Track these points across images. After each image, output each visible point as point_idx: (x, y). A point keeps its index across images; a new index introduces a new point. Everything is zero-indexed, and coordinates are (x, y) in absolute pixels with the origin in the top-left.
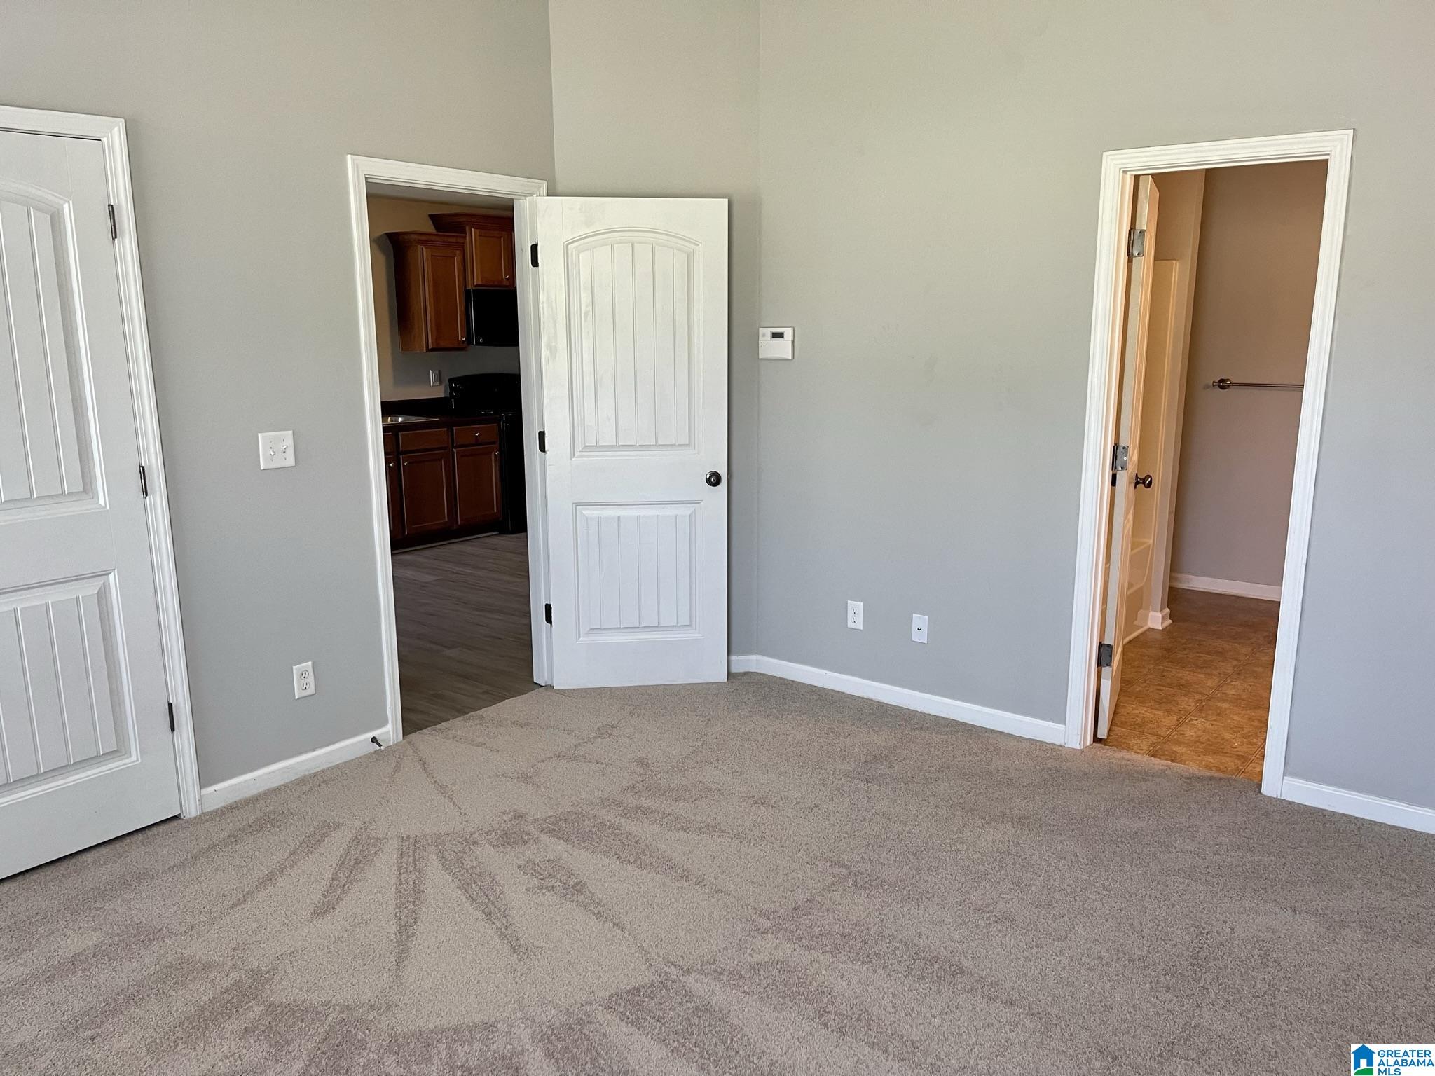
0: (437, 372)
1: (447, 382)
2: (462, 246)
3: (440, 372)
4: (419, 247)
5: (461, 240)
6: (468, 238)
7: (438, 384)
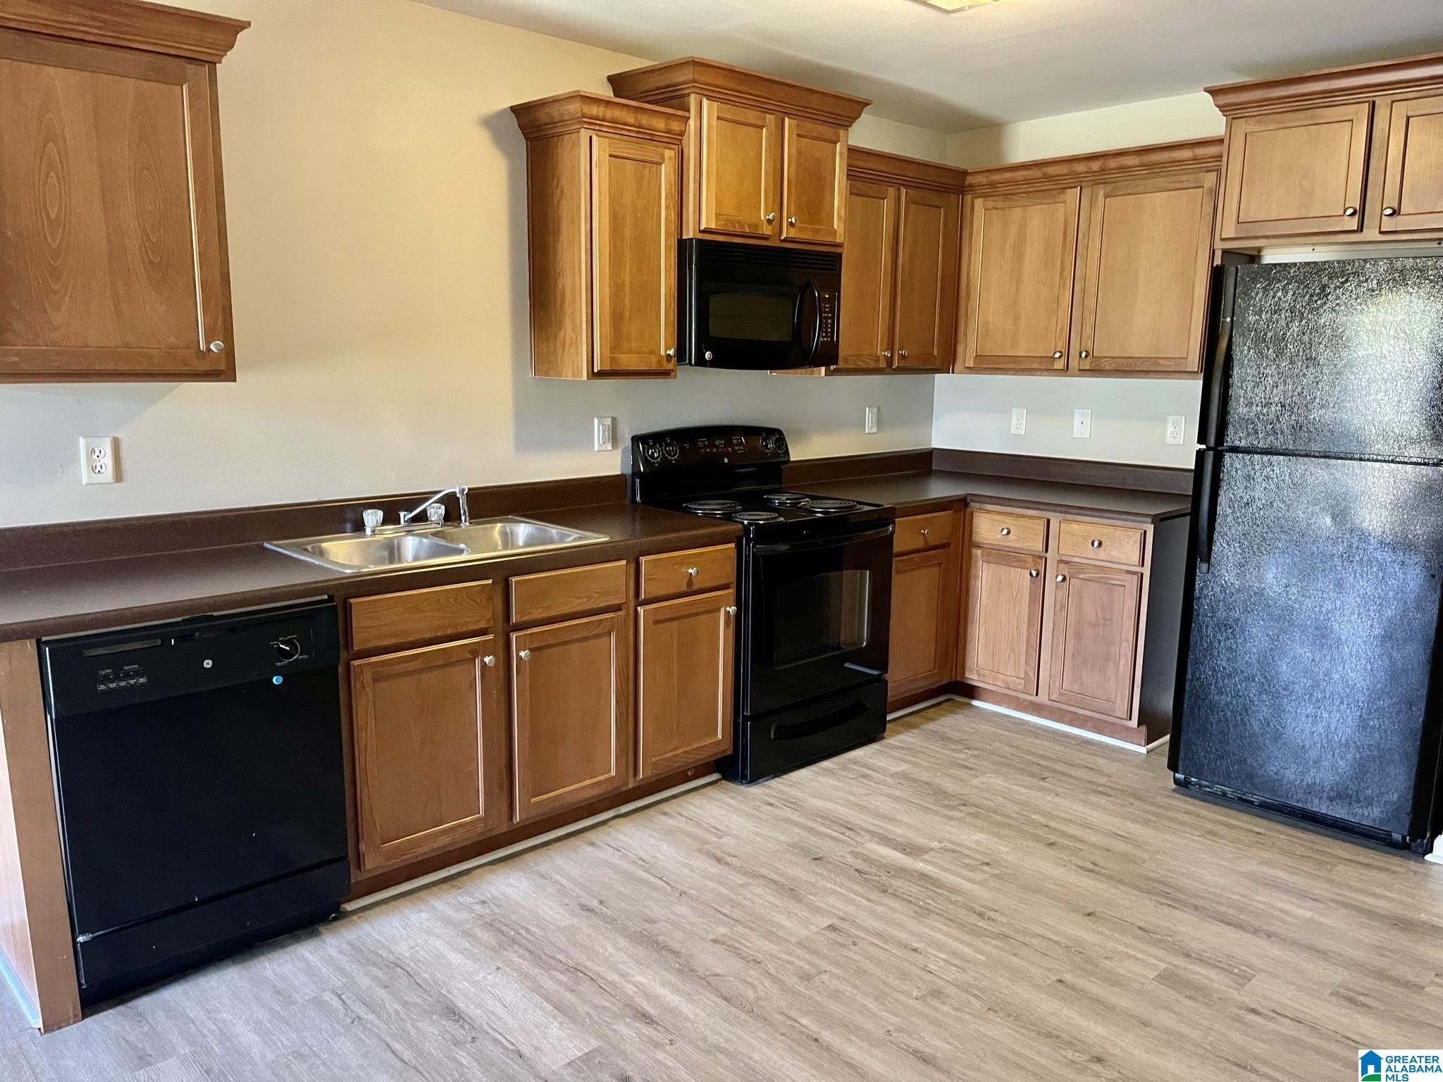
0: (609, 422)
1: (629, 443)
2: (676, 139)
3: (614, 420)
4: (584, 134)
5: (676, 126)
6: (692, 122)
7: (609, 446)
